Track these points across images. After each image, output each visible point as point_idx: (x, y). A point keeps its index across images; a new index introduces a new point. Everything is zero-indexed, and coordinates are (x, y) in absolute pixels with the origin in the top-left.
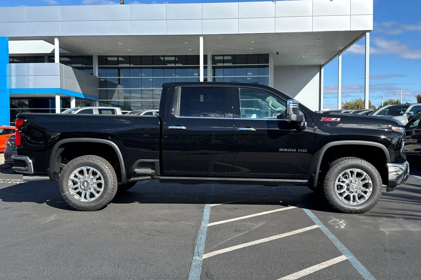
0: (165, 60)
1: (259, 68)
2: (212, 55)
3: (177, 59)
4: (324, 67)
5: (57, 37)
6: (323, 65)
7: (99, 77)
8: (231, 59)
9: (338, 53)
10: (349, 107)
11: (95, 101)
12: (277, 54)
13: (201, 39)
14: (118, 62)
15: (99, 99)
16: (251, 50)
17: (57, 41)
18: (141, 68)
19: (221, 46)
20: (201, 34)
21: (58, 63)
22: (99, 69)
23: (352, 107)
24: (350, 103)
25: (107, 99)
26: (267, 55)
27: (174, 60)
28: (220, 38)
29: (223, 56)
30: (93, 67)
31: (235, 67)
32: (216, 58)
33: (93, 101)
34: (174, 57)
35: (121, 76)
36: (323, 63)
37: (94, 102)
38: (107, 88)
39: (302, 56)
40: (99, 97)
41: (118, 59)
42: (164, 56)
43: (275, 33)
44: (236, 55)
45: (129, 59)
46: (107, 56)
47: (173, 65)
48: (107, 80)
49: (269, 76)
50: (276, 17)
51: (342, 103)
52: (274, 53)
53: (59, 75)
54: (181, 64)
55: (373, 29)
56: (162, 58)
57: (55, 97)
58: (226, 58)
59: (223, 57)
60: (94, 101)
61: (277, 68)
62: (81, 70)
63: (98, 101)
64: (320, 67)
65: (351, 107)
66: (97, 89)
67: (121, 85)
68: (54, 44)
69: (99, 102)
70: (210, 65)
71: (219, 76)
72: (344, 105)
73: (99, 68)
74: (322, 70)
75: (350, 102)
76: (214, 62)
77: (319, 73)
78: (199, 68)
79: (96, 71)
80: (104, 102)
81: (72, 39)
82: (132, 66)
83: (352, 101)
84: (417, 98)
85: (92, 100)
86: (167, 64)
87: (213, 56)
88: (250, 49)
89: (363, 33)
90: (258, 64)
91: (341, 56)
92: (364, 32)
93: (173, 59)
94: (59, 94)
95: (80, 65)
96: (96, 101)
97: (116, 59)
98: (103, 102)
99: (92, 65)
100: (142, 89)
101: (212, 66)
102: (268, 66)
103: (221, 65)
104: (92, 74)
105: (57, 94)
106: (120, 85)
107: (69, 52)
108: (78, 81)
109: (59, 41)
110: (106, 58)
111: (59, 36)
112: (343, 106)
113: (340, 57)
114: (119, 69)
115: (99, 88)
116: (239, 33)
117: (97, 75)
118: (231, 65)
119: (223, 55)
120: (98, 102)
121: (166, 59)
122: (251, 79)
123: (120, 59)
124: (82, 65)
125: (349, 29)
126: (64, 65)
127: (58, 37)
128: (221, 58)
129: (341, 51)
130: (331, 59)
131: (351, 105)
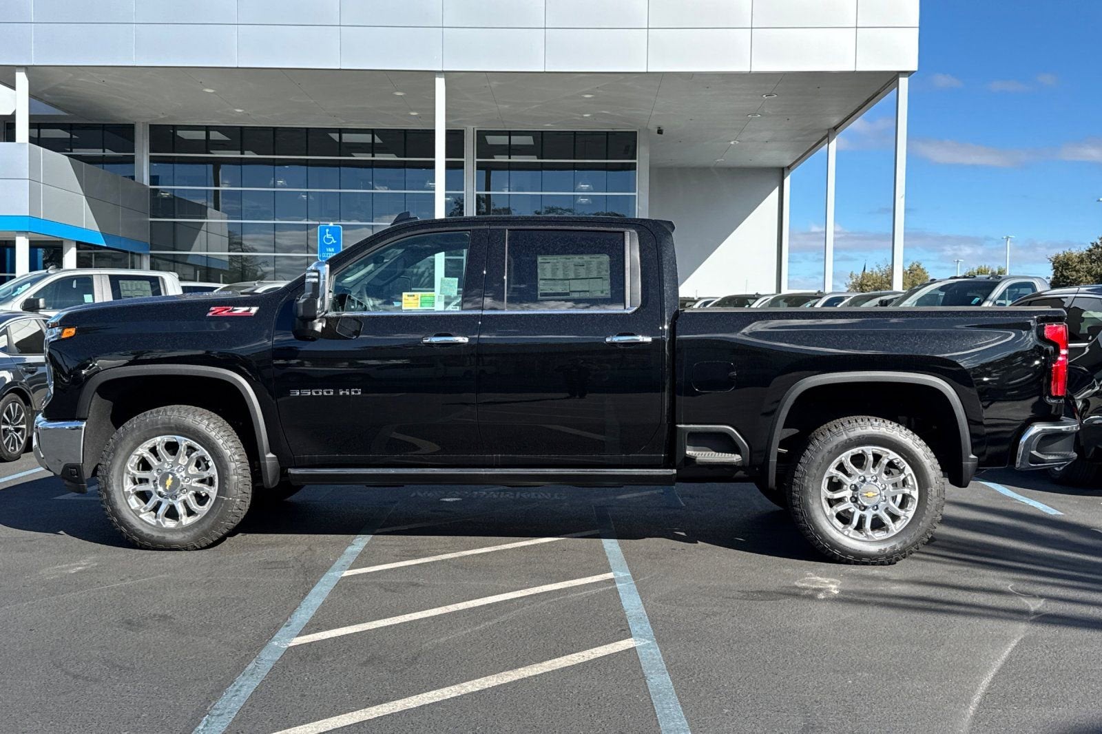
0: (343, 141)
1: (608, 172)
2: (477, 131)
3: (377, 140)
4: (791, 173)
5: (24, 69)
6: (789, 168)
7: (150, 185)
8: (532, 143)
9: (827, 136)
10: (870, 286)
11: (140, 255)
12: (660, 132)
13: (440, 83)
14: (208, 145)
15: (151, 250)
16: (587, 119)
17: (22, 79)
18: (273, 163)
19: (500, 106)
20: (440, 69)
21: (26, 143)
23: (876, 285)
24: (872, 274)
25: (174, 250)
26: (632, 136)
27: (370, 141)
28: (495, 83)
29: (510, 134)
30: (134, 156)
31: (542, 167)
32: (491, 140)
33: (133, 253)
34: (370, 135)
35: (221, 185)
36: (788, 163)
37: (137, 258)
38: (174, 218)
39: (730, 141)
40: (151, 244)
41: (208, 135)
42: (340, 131)
43: (647, 72)
44: (544, 133)
45: (241, 136)
46: (175, 127)
47: (368, 157)
48: (176, 195)
49: (636, 194)
50: (650, 27)
51: (851, 275)
52: (649, 130)
53: (28, 178)
54: (393, 155)
55: (919, 69)
56: (335, 136)
57: (14, 242)
58: (516, 140)
59: (508, 137)
60: (137, 254)
61: (660, 174)
62: (101, 165)
63: (147, 254)
64: (782, 172)
65: (873, 287)
66: (144, 219)
67: (222, 212)
68: (13, 88)
69: (152, 256)
70: (470, 159)
71: (503, 191)
72: (854, 280)
73: (153, 160)
74: (787, 181)
75: (872, 271)
76: (484, 148)
77: (777, 189)
78: (431, 166)
79: (143, 169)
80: (168, 258)
81: (71, 75)
82: (249, 155)
83: (876, 270)
84: (1053, 264)
85: (130, 250)
86: (354, 154)
87: (481, 135)
88: (583, 117)
89: (891, 79)
90: (607, 159)
91: (834, 142)
92: (894, 75)
93: (367, 138)
94: (27, 232)
95: (98, 152)
96: (143, 254)
97: (201, 135)
98: (162, 257)
99: (134, 152)
100: (275, 224)
101: (477, 162)
102: (632, 167)
103: (505, 159)
104: (133, 178)
105: (20, 233)
106: (219, 210)
107: (66, 114)
108: (86, 196)
109: (29, 79)
110: (172, 131)
111: (30, 66)
112: (853, 283)
113: (833, 145)
114: (217, 163)
115: (151, 217)
116: (546, 71)
117: (146, 181)
118: (534, 159)
119: (510, 132)
120: (149, 256)
121: (347, 138)
122: (591, 202)
123: (214, 135)
124: (104, 152)
125: (850, 67)
126: (42, 148)
127: (26, 68)
128: (504, 140)
129: (835, 128)
130: (810, 150)
131: (875, 281)
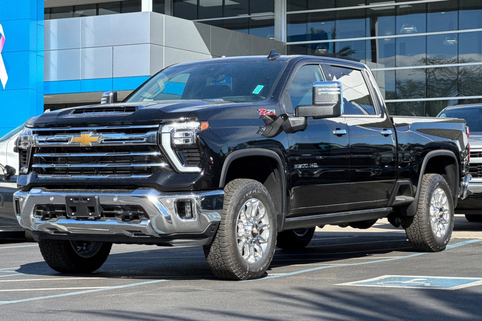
22: (289, 25)
30: (274, 16)
53: (149, 42)
99: (273, 12)
124: (249, 15)
